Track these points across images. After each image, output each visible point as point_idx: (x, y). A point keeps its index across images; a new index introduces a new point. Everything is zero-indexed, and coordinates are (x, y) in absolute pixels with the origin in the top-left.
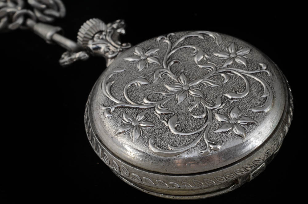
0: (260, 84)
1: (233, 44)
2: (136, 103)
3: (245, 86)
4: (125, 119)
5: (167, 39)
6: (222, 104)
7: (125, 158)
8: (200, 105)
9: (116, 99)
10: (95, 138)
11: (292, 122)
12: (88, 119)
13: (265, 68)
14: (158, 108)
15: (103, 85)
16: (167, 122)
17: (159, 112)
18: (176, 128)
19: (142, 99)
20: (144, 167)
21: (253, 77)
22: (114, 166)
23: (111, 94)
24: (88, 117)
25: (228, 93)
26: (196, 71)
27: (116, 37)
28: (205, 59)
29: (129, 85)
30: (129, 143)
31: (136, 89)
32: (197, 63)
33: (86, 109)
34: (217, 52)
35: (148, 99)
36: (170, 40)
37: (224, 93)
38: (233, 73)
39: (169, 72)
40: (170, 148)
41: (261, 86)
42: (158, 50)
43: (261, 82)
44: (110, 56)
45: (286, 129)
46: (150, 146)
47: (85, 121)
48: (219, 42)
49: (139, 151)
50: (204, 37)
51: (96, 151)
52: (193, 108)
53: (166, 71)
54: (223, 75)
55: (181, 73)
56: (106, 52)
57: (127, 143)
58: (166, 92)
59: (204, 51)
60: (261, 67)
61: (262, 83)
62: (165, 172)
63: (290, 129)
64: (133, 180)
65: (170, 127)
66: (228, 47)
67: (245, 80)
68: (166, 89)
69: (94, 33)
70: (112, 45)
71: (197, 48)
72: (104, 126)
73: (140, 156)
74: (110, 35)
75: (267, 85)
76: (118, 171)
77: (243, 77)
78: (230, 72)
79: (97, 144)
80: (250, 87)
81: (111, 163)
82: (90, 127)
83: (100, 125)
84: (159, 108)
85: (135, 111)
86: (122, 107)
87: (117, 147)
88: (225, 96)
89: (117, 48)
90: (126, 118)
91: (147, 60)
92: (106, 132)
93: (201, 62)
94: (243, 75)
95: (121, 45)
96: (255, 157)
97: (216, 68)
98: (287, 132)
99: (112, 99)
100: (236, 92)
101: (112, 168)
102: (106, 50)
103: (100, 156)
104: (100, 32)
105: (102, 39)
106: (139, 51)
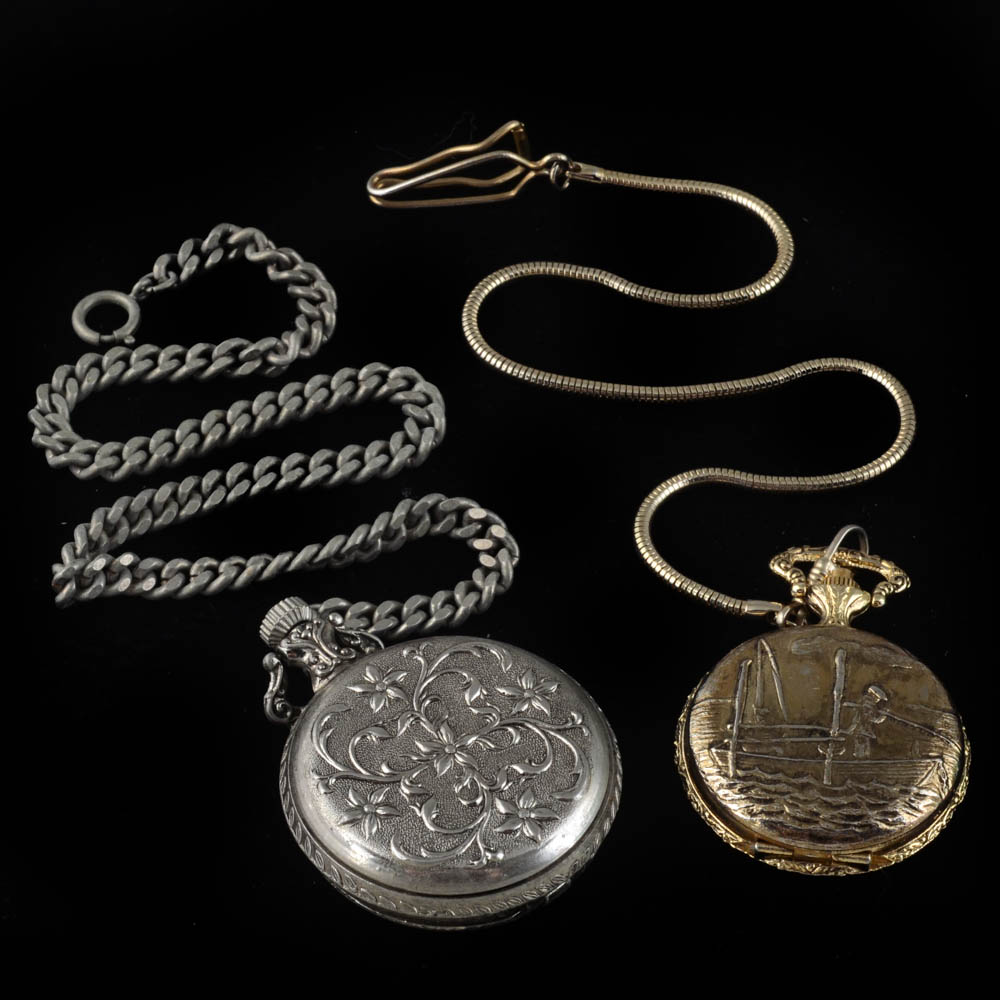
0: (570, 750)
1: (529, 673)
2: (369, 772)
3: (546, 753)
4: (352, 799)
5: (419, 655)
6: (508, 782)
7: (353, 864)
8: (473, 783)
9: (336, 761)
10: (300, 823)
11: (617, 814)
12: (287, 789)
13: (580, 721)
14: (405, 784)
15: (314, 734)
16: (420, 809)
17: (407, 791)
18: (433, 821)
19: (380, 766)
20: (382, 880)
21: (559, 737)
22: (333, 874)
23: (328, 752)
24: (287, 785)
25: (517, 763)
26: (467, 719)
27: (328, 636)
28: (482, 697)
29: (358, 739)
30: (360, 841)
31: (370, 746)
32: (469, 704)
33: (282, 771)
34: (502, 686)
35: (389, 766)
36: (424, 656)
37: (512, 763)
38: (527, 728)
39: (423, 719)
40: (424, 855)
41: (572, 754)
42: (405, 674)
43: (571, 746)
44: (319, 672)
45: (607, 826)
46: (393, 848)
47: (282, 793)
48: (506, 667)
49: (375, 855)
50: (482, 654)
51: (301, 846)
52: (460, 787)
53: (418, 715)
54: (510, 730)
55: (443, 722)
56: (311, 664)
57: (357, 840)
58: (418, 755)
59: (481, 682)
60: (573, 719)
61: (574, 750)
62: (415, 891)
63: (614, 826)
64: (363, 898)
65: (424, 818)
66: (520, 678)
67: (546, 742)
68: (419, 749)
69: (292, 624)
70: (323, 651)
71: (470, 677)
72: (317, 809)
73: (372, 859)
74: (319, 631)
75: (581, 753)
76: (338, 882)
77: (543, 737)
78: (522, 725)
79: (304, 836)
80: (554, 754)
81: (327, 868)
82: (291, 805)
83: (310, 806)
84: (407, 783)
85: (368, 786)
86: (347, 777)
87: (340, 845)
88: (513, 769)
89: (332, 659)
90: (355, 797)
91: (387, 694)
92: (321, 818)
93: (476, 704)
94: (543, 732)
95: (338, 652)
96: (555, 874)
97: (501, 715)
98: (607, 832)
99: (331, 762)
100: (530, 761)
101: (329, 876)
102: (312, 660)
103: (309, 854)
104: (302, 623)
105: (306, 638)
106: (373, 675)
